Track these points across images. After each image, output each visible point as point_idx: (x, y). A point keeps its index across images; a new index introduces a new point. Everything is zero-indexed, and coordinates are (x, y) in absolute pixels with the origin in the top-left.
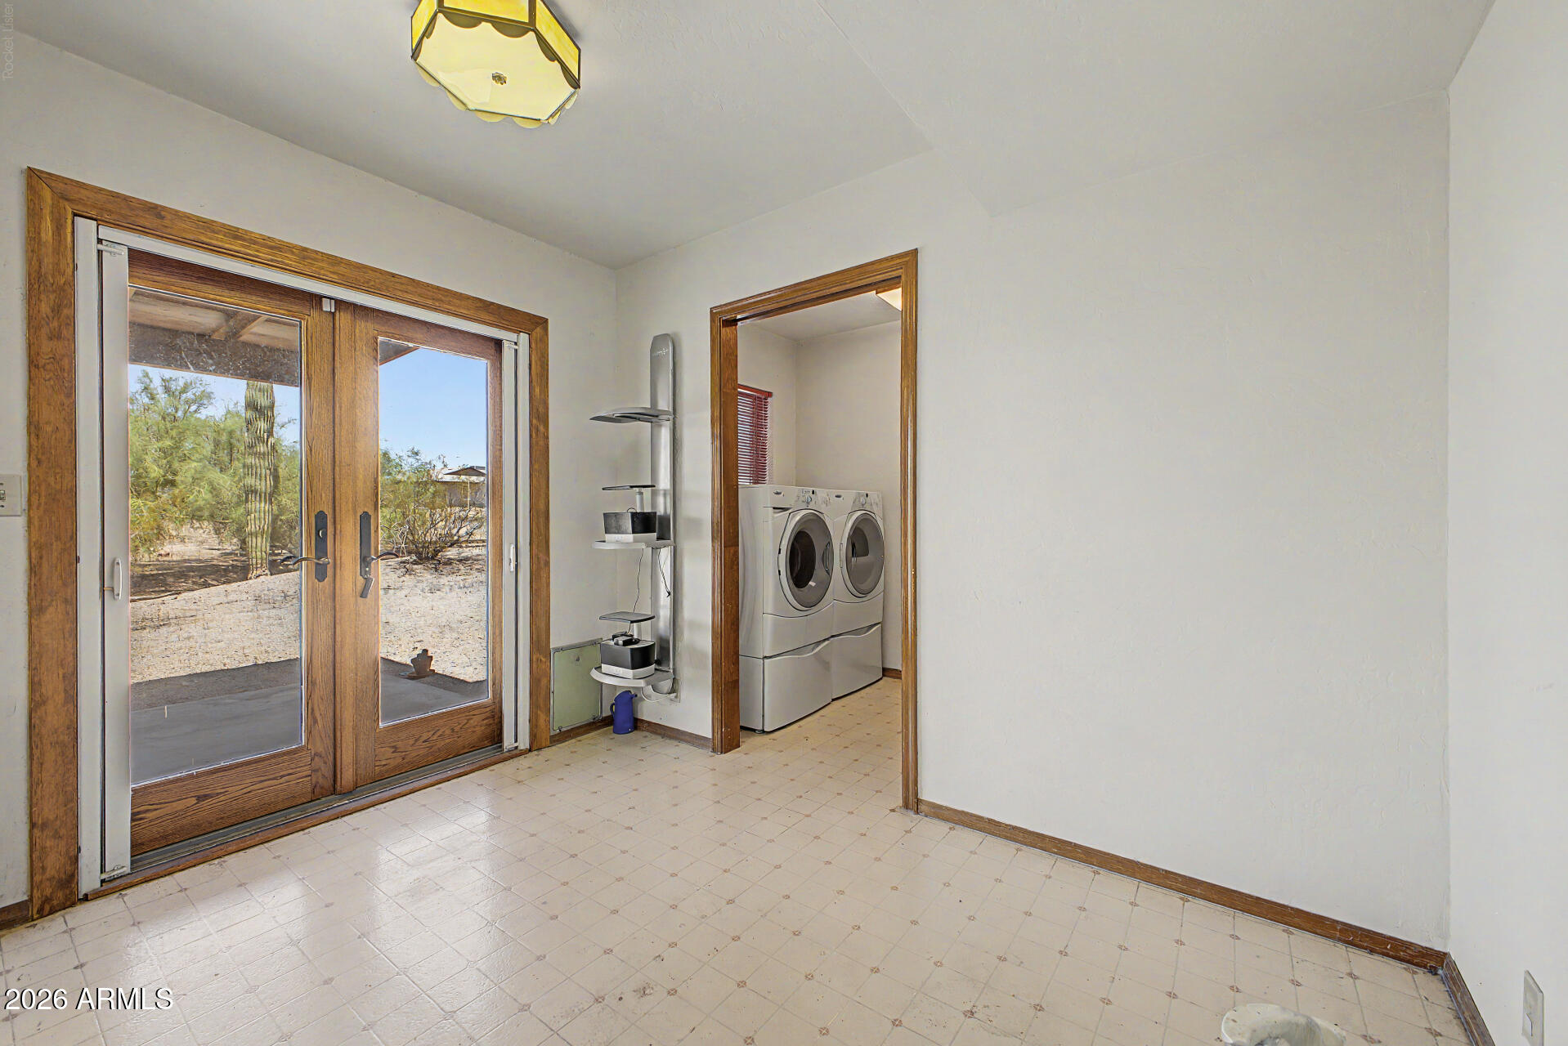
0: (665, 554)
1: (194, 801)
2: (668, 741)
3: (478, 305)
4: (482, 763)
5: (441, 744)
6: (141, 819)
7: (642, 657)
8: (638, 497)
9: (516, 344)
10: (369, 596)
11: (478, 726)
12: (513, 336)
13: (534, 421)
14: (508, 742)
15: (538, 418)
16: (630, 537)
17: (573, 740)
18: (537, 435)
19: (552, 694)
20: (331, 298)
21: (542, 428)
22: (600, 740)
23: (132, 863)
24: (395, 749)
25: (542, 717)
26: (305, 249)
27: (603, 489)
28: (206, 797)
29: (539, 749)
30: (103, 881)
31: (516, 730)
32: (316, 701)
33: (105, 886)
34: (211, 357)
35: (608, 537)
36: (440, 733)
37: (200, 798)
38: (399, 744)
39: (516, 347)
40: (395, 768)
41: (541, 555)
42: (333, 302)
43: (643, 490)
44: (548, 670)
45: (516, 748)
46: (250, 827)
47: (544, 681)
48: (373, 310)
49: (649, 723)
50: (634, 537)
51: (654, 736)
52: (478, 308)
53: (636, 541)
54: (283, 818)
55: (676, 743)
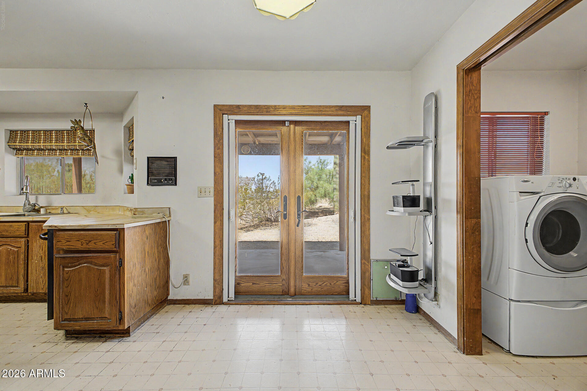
0: (430, 220)
1: (251, 284)
2: (432, 328)
3: (336, 108)
4: (339, 302)
5: (325, 288)
6: (240, 285)
7: (411, 276)
8: (411, 187)
9: (356, 121)
10: (299, 226)
11: (340, 285)
12: (354, 118)
13: (363, 154)
14: (352, 296)
15: (365, 153)
16: (402, 209)
17: (383, 306)
18: (364, 161)
19: (372, 281)
20: (288, 121)
21: (367, 157)
22: (397, 311)
23: (235, 297)
24: (309, 285)
25: (367, 291)
26: (275, 106)
27: (393, 184)
28: (255, 284)
29: (365, 304)
30: (228, 300)
31: (355, 292)
32: (283, 261)
33: (229, 302)
34: (257, 148)
35: (396, 209)
36: (325, 284)
37: (253, 284)
38: (310, 284)
39: (356, 122)
40: (309, 292)
41: (366, 215)
42: (289, 122)
43: (414, 183)
44: (370, 269)
45: (355, 300)
46: (265, 297)
47: (367, 274)
48: (302, 122)
49: (425, 312)
50: (404, 209)
51: (426, 321)
52: (337, 110)
53: (405, 211)
54: (273, 298)
55: (437, 331)
